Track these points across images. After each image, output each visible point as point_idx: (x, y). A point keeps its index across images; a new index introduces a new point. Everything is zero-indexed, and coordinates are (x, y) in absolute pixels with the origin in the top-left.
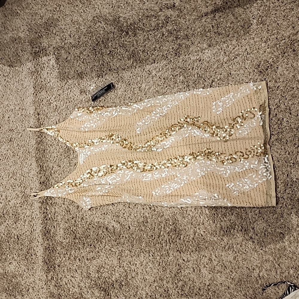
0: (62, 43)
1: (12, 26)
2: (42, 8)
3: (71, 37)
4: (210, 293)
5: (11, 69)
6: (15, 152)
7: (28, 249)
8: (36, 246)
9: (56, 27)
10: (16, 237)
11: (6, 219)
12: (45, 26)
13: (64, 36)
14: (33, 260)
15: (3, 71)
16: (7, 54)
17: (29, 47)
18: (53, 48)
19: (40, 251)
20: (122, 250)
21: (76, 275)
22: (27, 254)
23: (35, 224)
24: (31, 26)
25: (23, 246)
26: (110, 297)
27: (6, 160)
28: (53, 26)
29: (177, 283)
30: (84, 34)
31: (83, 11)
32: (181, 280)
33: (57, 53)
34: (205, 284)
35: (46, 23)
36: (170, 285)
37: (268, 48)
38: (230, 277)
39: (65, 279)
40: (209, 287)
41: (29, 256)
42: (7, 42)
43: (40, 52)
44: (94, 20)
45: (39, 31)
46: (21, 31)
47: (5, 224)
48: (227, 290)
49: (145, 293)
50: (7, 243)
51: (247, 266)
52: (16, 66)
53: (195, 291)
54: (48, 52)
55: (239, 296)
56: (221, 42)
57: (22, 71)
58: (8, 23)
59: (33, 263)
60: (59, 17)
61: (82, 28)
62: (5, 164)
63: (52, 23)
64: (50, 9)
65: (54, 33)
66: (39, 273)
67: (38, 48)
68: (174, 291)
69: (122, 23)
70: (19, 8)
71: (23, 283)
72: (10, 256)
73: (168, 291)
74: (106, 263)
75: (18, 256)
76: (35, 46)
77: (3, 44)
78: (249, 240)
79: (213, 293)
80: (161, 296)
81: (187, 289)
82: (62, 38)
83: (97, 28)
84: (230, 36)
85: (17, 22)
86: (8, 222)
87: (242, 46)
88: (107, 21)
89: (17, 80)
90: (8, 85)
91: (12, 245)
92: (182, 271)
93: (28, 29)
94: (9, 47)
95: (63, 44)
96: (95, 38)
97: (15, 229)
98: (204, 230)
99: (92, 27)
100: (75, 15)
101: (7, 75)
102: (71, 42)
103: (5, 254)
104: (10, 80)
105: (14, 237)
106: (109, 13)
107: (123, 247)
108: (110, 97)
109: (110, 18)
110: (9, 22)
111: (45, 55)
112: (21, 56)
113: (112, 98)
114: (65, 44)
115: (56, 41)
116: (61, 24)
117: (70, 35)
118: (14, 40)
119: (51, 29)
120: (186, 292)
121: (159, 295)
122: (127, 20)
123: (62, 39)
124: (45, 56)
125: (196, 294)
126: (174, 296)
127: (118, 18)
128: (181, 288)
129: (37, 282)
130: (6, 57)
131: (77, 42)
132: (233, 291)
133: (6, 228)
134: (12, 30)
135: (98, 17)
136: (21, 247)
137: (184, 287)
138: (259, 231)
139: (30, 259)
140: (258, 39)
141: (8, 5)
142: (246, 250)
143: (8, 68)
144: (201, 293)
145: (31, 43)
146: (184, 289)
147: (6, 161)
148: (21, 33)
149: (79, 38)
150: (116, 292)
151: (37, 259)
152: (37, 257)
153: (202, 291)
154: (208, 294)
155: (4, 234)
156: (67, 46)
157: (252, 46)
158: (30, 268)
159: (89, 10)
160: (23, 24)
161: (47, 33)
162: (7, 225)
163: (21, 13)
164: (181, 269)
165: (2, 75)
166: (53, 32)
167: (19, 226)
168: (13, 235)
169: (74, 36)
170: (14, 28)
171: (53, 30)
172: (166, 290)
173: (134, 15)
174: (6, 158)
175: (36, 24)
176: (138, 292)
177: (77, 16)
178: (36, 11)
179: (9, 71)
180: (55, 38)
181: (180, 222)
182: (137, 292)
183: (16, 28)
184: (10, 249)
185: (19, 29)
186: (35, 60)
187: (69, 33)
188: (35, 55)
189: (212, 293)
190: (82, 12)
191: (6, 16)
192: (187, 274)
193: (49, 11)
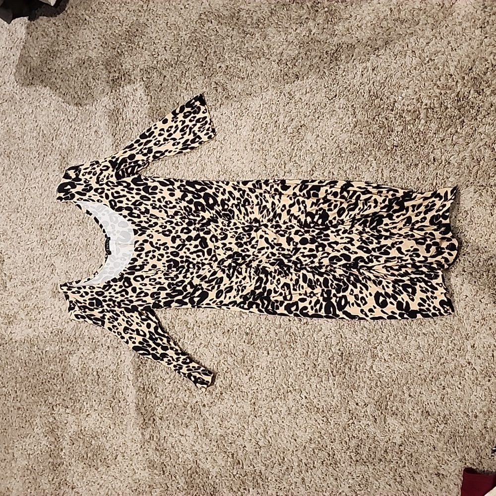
0: (153, 62)
1: (78, 42)
2: (121, 9)
3: (166, 50)
4: (403, 458)
5: (79, 109)
6: (90, 239)
7: (114, 391)
8: (125, 386)
9: (143, 37)
10: (95, 373)
11: (80, 346)
12: (127, 36)
13: (156, 50)
14: (122, 409)
15: (67, 113)
16: (71, 86)
17: (104, 72)
18: (141, 70)
19: (131, 394)
20: (257, 389)
21: (187, 432)
22: (112, 399)
23: (123, 353)
24: (105, 39)
25: (105, 387)
26: (241, 466)
27: (76, 252)
28: (139, 36)
29: (348, 441)
30: (186, 43)
31: (183, 7)
32: (354, 437)
33: (147, 78)
34: (395, 443)
35: (128, 31)
36: (337, 446)
37: (486, 37)
38: (437, 430)
39: (170, 439)
40: (402, 448)
41: (116, 402)
42: (72, 68)
43: (121, 78)
44: (200, 19)
45: (118, 46)
46: (91, 48)
47: (79, 353)
48: (432, 451)
49: (296, 459)
50: (82, 383)
51: (465, 411)
52: (86, 105)
53: (378, 455)
54: (133, 78)
55: (453, 461)
56: (406, 35)
57: (96, 111)
58: (72, 37)
59: (122, 413)
60: (148, 20)
61: (183, 33)
62: (75, 259)
63: (137, 30)
64: (134, 8)
65: (141, 46)
66: (132, 430)
67: (118, 72)
68: (343, 455)
69: (245, 19)
70: (87, 12)
71: (108, 446)
72: (87, 404)
73: (334, 455)
74: (234, 410)
75: (98, 403)
76: (112, 70)
77: (66, 70)
78: (466, 366)
79: (409, 458)
80: (323, 464)
81: (364, 452)
82: (153, 53)
83: (205, 31)
84: (420, 24)
85: (84, 34)
86: (82, 351)
87: (441, 38)
88: (220, 19)
89: (88, 126)
90: (75, 135)
91: (89, 387)
92: (355, 422)
93: (101, 43)
94: (74, 75)
95: (155, 62)
96: (202, 49)
97: (93, 360)
98: (389, 353)
99: (198, 31)
100: (171, 14)
101: (73, 119)
102: (166, 58)
103: (79, 400)
104: (78, 126)
105: (92, 373)
106: (224, 6)
107: (258, 384)
108: (229, 141)
109: (225, 13)
110: (73, 35)
111: (129, 83)
112: (93, 87)
113: (232, 143)
114: (157, 62)
115: (143, 59)
116: (151, 32)
117: (165, 47)
118: (81, 63)
119: (136, 41)
120: (363, 457)
121: (319, 461)
122: (252, 14)
123: (153, 55)
124: (128, 85)
125: (381, 460)
126: (344, 463)
127: (238, 13)
128: (354, 451)
129: (129, 444)
130: (71, 90)
131: (176, 58)
132: (441, 453)
133: (80, 360)
134: (78, 47)
135: (207, 13)
136: (103, 390)
137: (359, 448)
138: (482, 350)
139: (117, 408)
140: (468, 24)
141: (71, 9)
142: (460, 383)
143: (75, 107)
144: (388, 458)
145: (107, 64)
146: (360, 451)
147: (76, 254)
148: (92, 50)
149: (179, 51)
150: (251, 458)
151: (127, 407)
152: (128, 403)
153: (390, 455)
154: (400, 459)
155: (77, 370)
156: (161, 64)
157: (458, 36)
158: (118, 422)
159: (192, 5)
160: (94, 37)
161: (131, 48)
162: (82, 356)
163: (90, 20)
164: (354, 418)
165: (66, 119)
166: (138, 45)
167: (99, 356)
168: (90, 370)
169: (171, 48)
170: (81, 44)
171: (139, 42)
172: (330, 453)
173: (262, 5)
174: (77, 250)
175: (113, 35)
176: (286, 459)
177: (174, 15)
178: (113, 15)
179: (76, 112)
180: (142, 54)
181: (349, 340)
182: (284, 458)
183: (84, 44)
184: (86, 393)
185: (88, 45)
186: (113, 91)
187: (163, 44)
188: (113, 83)
189: (406, 458)
190: (181, 9)
191: (68, 27)
192: (363, 427)
193: (132, 12)
